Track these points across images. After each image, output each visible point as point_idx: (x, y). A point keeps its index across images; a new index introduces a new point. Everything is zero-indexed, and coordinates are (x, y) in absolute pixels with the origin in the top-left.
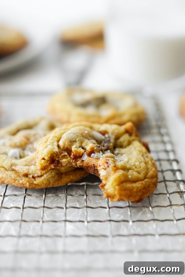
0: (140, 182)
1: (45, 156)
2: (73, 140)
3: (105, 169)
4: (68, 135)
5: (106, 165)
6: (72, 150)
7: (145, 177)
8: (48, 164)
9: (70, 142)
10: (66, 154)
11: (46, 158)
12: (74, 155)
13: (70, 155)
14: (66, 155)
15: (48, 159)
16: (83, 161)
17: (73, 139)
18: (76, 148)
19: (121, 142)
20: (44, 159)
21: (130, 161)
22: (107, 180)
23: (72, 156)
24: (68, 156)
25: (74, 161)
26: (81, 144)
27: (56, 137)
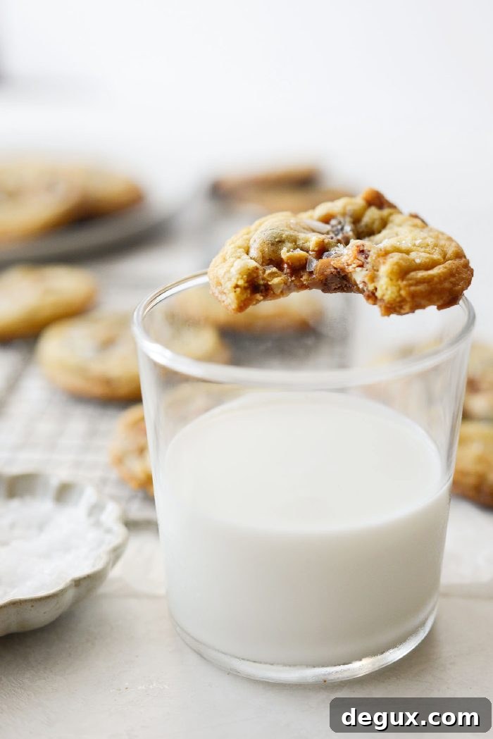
0: (441, 266)
1: (238, 280)
2: (277, 240)
3: (361, 266)
4: (263, 235)
5: (362, 257)
6: (282, 259)
7: (445, 259)
8: (249, 296)
9: (272, 244)
10: (274, 269)
11: (241, 282)
12: (289, 267)
13: (281, 269)
14: (276, 273)
15: (246, 285)
16: (311, 273)
17: (275, 238)
18: (288, 251)
19: (366, 226)
20: (237, 286)
21: (404, 242)
22: (375, 280)
23: (286, 270)
24: (279, 272)
25: (293, 278)
26: (296, 244)
27: (240, 247)
